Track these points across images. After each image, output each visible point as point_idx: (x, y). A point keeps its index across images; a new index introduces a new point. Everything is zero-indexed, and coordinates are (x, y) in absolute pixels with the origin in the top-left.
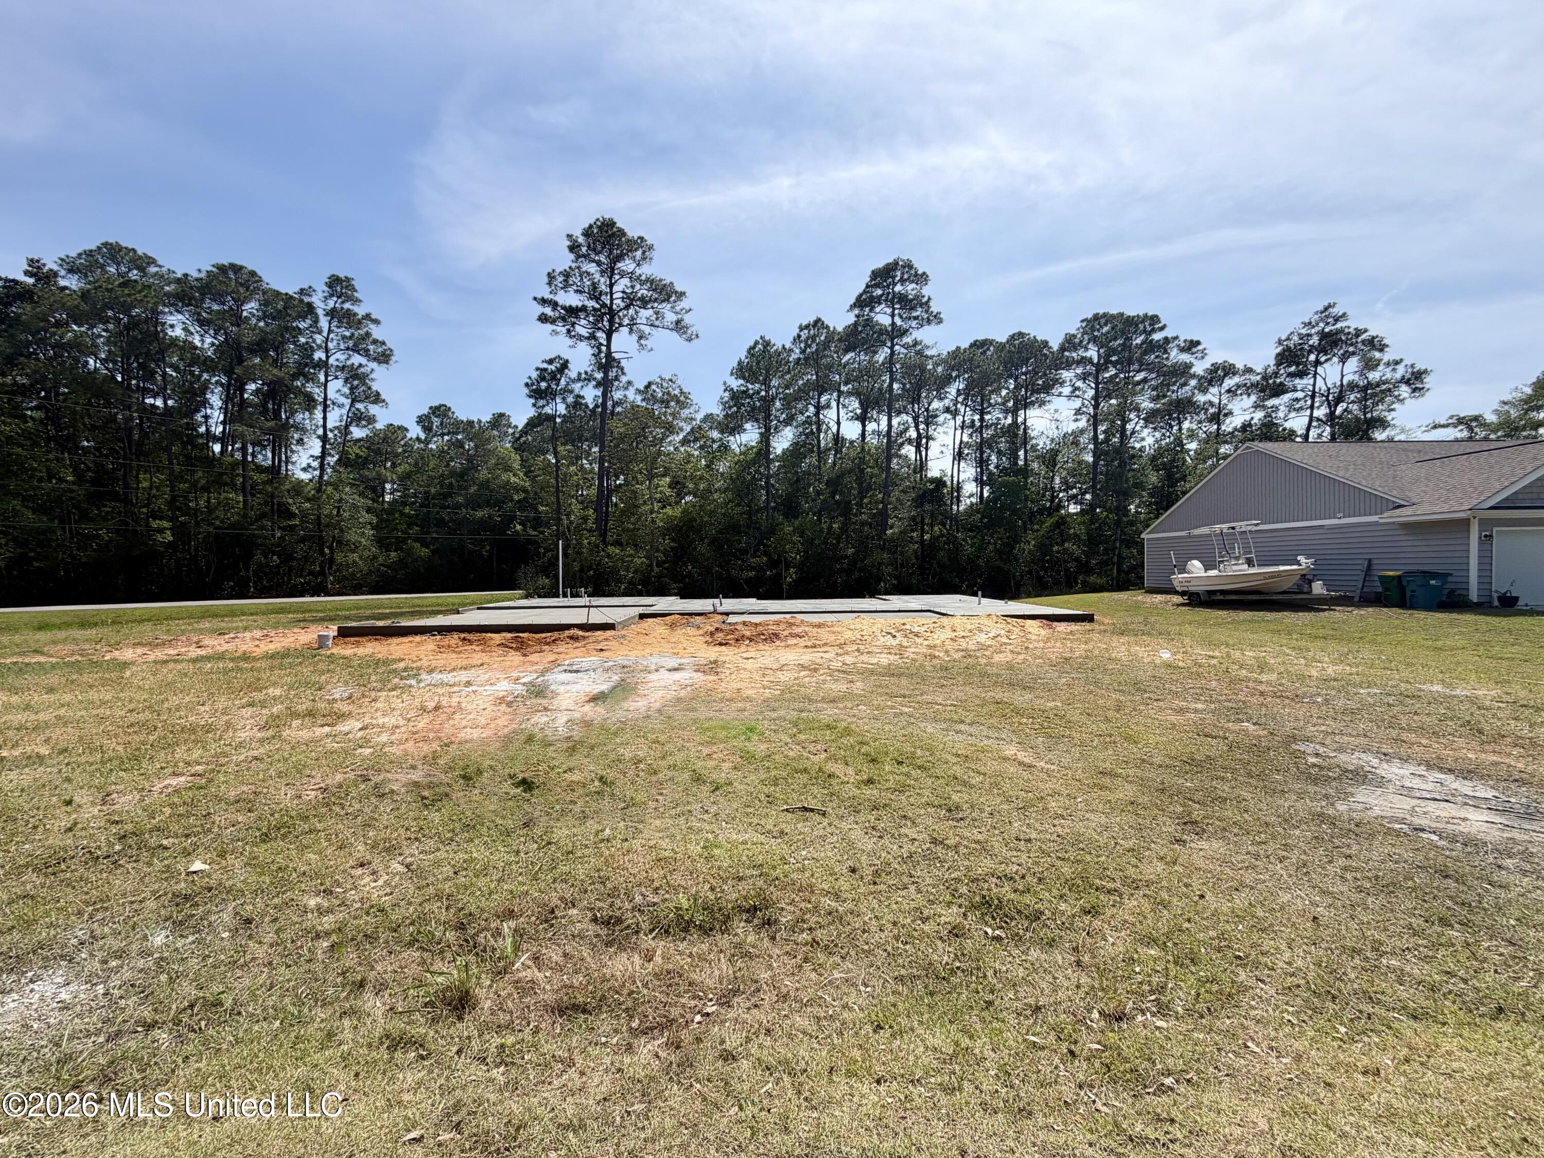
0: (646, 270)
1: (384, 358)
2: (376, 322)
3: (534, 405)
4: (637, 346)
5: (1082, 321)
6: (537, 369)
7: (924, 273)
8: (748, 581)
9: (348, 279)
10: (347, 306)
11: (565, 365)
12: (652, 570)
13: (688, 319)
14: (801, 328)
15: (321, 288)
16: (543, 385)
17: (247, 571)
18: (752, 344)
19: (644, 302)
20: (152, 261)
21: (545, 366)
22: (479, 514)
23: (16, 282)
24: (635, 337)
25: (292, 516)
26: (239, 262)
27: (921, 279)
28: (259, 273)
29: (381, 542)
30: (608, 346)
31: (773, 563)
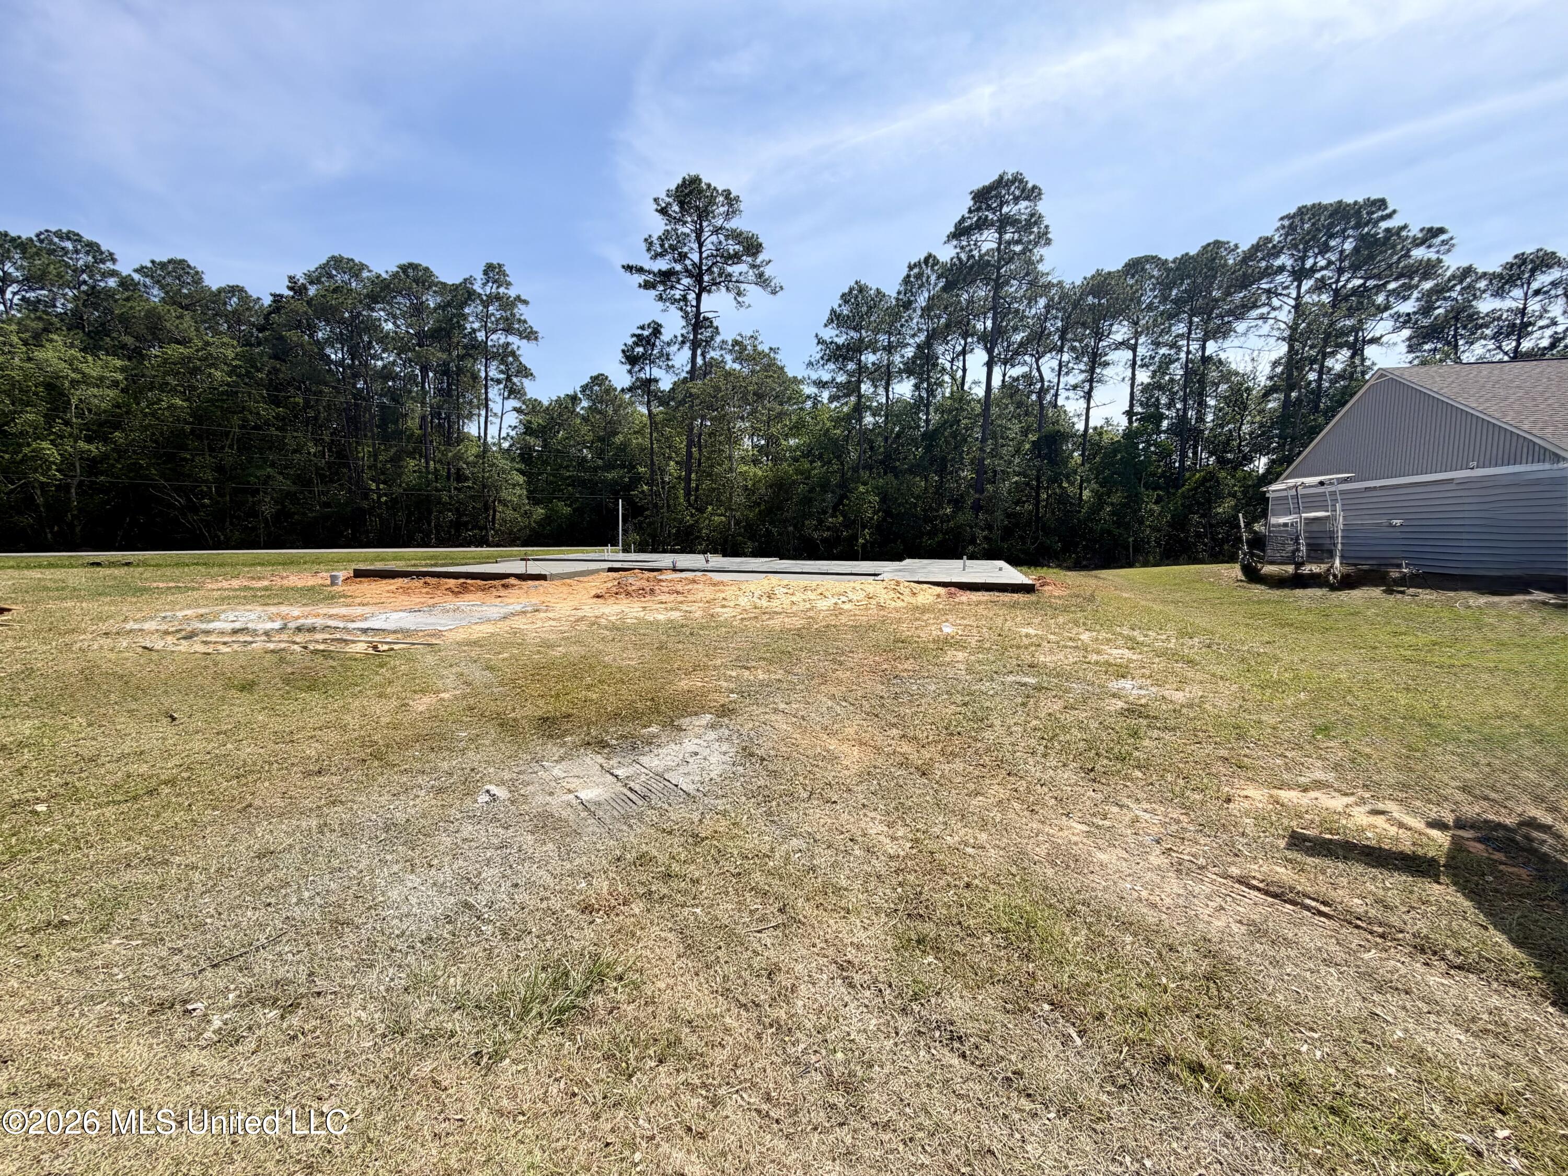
0: (734, 224)
1: (530, 335)
2: (525, 302)
3: (630, 372)
4: (734, 303)
5: (1282, 219)
6: (633, 335)
7: (1034, 187)
8: (824, 540)
9: (500, 266)
10: (502, 290)
11: (657, 330)
13: (768, 271)
14: (911, 268)
15: (479, 276)
16: (640, 350)
17: (429, 525)
18: (846, 291)
19: (735, 258)
20: (362, 267)
21: (639, 332)
22: (610, 476)
23: (281, 296)
24: (731, 296)
25: (467, 479)
26: (416, 261)
27: (1033, 194)
28: (432, 269)
29: (534, 499)
30: (698, 306)
31: (848, 524)
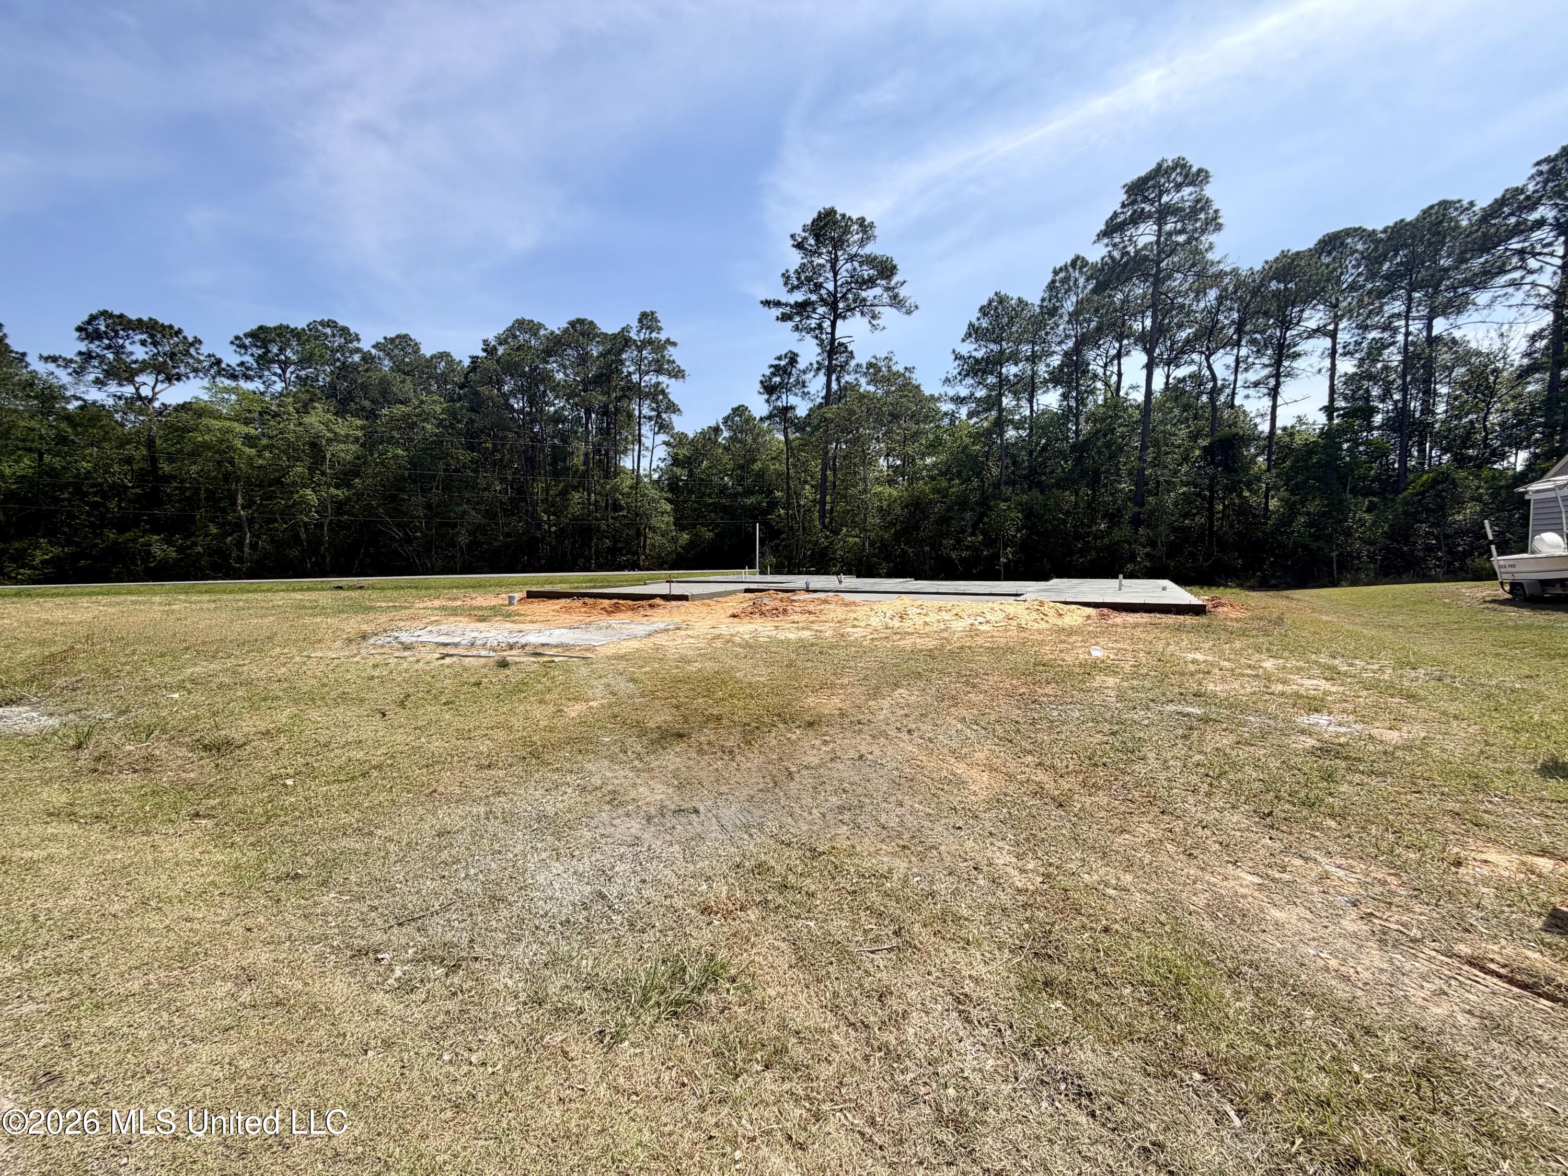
0: (869, 249)
1: (678, 374)
2: (674, 344)
3: (768, 401)
4: (869, 326)
6: (771, 366)
7: (1200, 171)
8: (963, 560)
9: (652, 313)
10: (654, 335)
11: (793, 359)
12: (864, 550)
13: (903, 292)
14: (1056, 273)
15: (635, 324)
16: (777, 379)
17: (590, 549)
18: (985, 303)
19: (870, 283)
20: (540, 326)
21: (777, 362)
22: (749, 502)
23: (477, 357)
24: (866, 320)
25: (622, 509)
26: (582, 317)
27: (1199, 178)
28: (596, 322)
29: (680, 525)
30: (833, 333)
31: (990, 542)
